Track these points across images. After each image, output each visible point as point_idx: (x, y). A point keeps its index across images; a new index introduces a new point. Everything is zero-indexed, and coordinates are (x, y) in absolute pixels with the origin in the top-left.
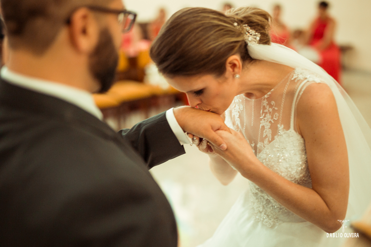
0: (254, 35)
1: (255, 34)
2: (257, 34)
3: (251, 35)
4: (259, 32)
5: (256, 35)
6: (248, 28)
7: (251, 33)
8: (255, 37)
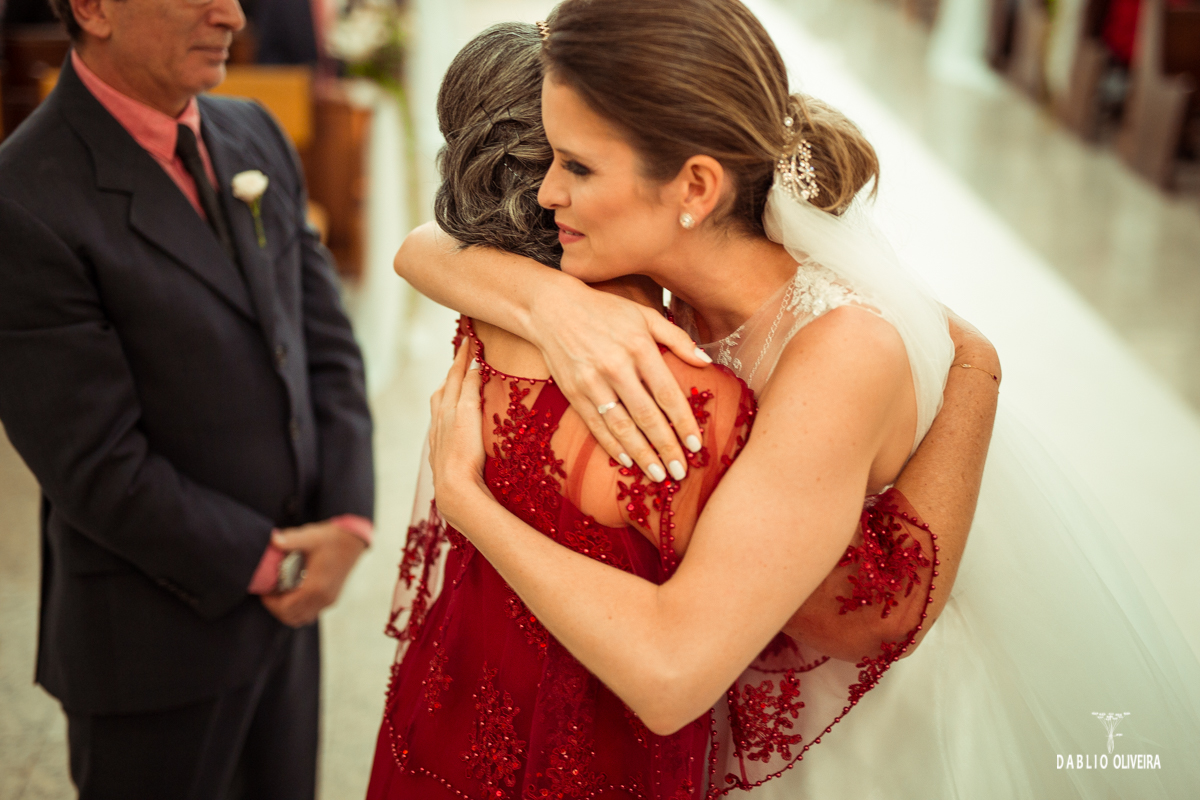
0: (804, 181)
1: (808, 180)
2: (813, 184)
3: (799, 173)
4: (819, 186)
5: (808, 184)
6: (807, 155)
7: (801, 169)
8: (802, 186)
